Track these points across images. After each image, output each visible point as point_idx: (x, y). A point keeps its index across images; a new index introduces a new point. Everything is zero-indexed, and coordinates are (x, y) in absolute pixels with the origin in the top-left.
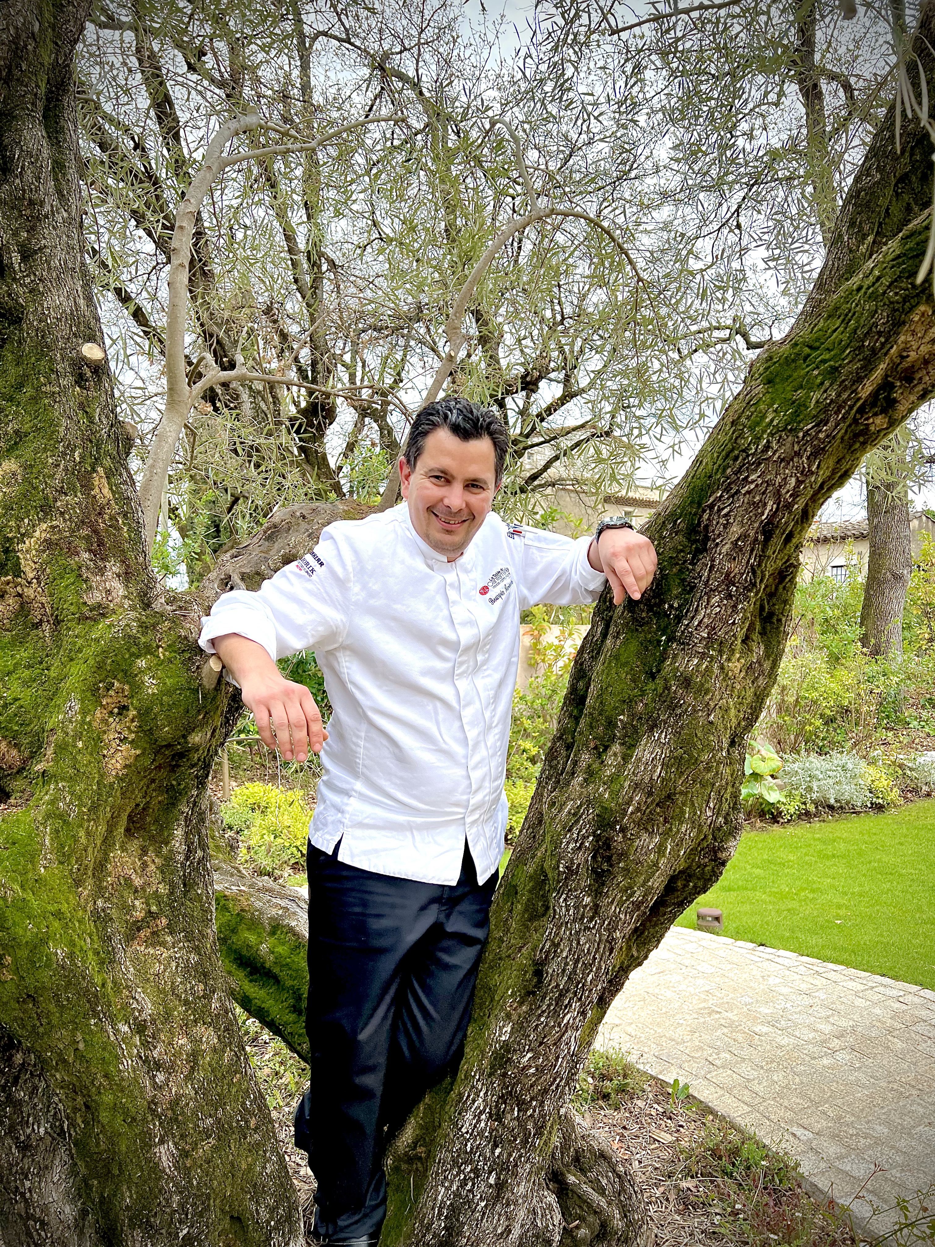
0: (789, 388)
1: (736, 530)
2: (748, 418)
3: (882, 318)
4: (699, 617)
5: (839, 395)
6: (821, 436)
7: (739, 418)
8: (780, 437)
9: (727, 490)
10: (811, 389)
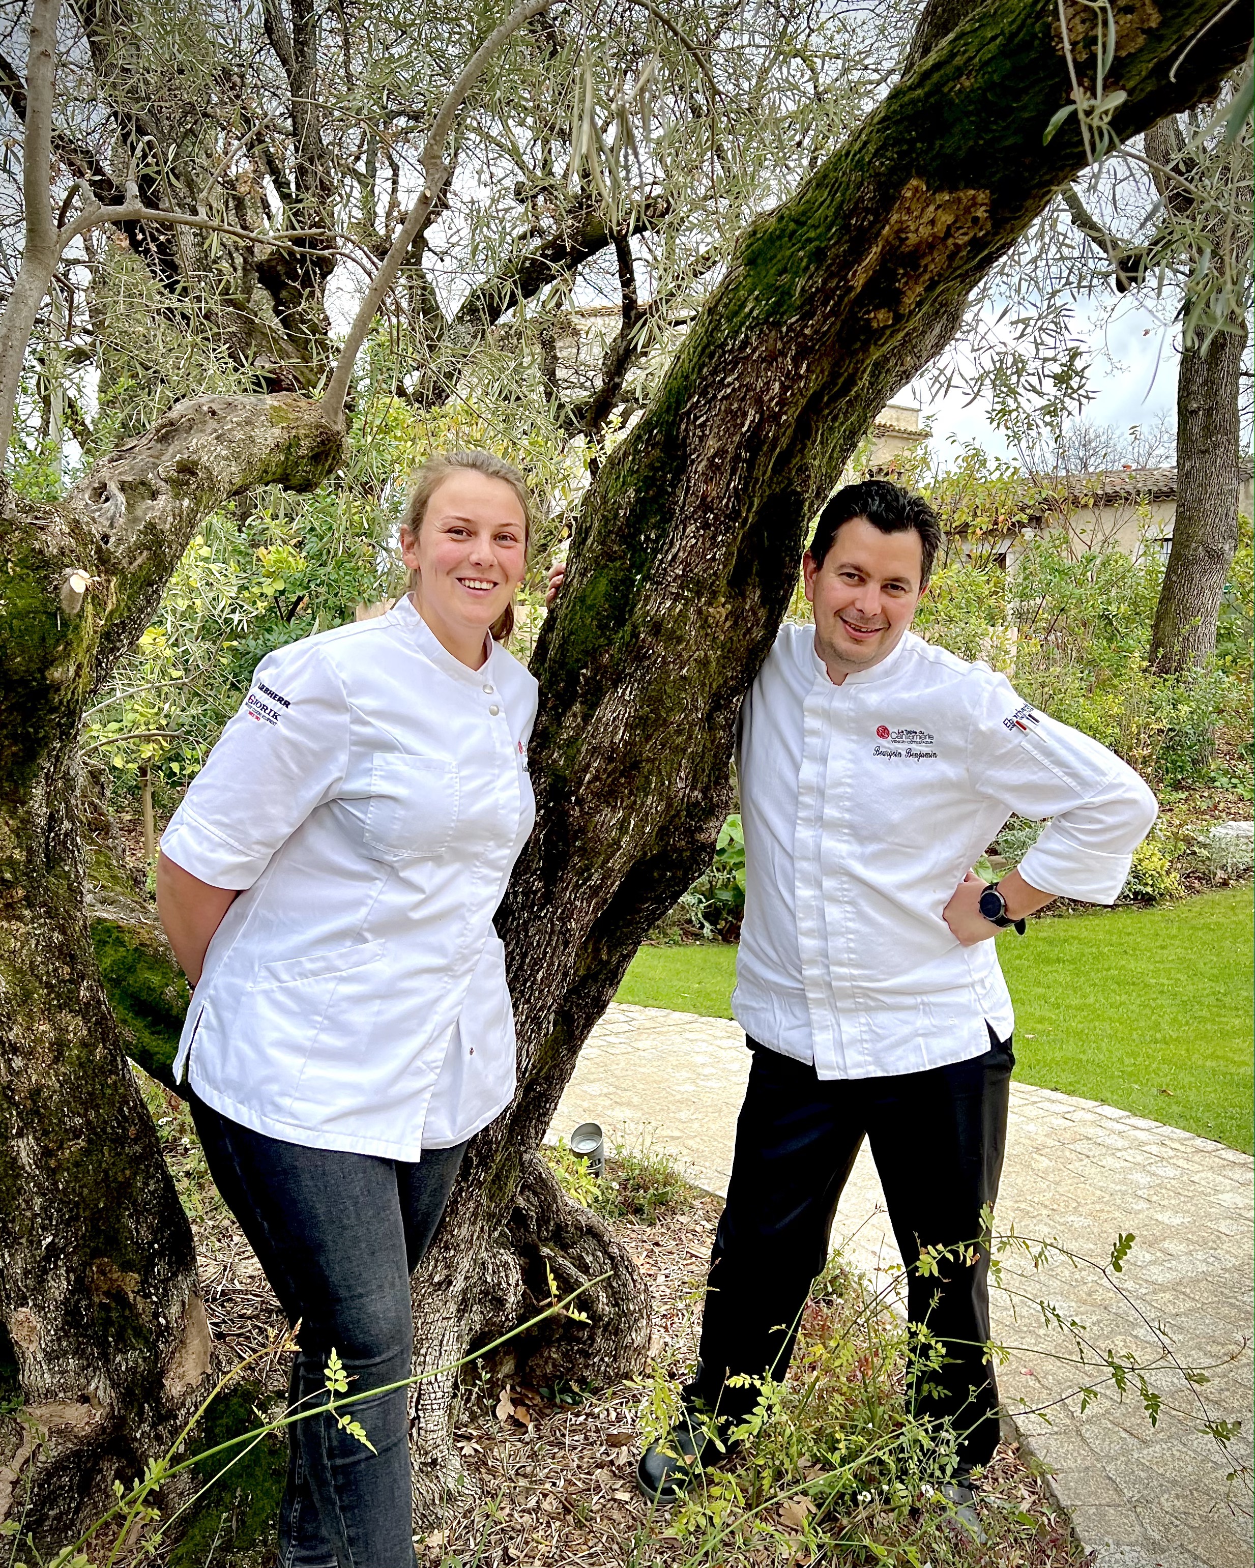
0: (773, 271)
1: (712, 444)
2: (726, 306)
3: (869, 193)
4: (674, 550)
5: (825, 282)
6: (807, 331)
7: (716, 305)
8: (761, 331)
9: (704, 394)
10: (796, 274)
